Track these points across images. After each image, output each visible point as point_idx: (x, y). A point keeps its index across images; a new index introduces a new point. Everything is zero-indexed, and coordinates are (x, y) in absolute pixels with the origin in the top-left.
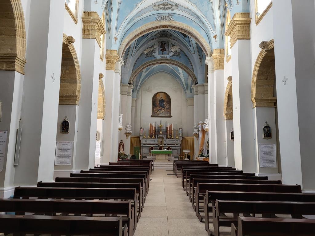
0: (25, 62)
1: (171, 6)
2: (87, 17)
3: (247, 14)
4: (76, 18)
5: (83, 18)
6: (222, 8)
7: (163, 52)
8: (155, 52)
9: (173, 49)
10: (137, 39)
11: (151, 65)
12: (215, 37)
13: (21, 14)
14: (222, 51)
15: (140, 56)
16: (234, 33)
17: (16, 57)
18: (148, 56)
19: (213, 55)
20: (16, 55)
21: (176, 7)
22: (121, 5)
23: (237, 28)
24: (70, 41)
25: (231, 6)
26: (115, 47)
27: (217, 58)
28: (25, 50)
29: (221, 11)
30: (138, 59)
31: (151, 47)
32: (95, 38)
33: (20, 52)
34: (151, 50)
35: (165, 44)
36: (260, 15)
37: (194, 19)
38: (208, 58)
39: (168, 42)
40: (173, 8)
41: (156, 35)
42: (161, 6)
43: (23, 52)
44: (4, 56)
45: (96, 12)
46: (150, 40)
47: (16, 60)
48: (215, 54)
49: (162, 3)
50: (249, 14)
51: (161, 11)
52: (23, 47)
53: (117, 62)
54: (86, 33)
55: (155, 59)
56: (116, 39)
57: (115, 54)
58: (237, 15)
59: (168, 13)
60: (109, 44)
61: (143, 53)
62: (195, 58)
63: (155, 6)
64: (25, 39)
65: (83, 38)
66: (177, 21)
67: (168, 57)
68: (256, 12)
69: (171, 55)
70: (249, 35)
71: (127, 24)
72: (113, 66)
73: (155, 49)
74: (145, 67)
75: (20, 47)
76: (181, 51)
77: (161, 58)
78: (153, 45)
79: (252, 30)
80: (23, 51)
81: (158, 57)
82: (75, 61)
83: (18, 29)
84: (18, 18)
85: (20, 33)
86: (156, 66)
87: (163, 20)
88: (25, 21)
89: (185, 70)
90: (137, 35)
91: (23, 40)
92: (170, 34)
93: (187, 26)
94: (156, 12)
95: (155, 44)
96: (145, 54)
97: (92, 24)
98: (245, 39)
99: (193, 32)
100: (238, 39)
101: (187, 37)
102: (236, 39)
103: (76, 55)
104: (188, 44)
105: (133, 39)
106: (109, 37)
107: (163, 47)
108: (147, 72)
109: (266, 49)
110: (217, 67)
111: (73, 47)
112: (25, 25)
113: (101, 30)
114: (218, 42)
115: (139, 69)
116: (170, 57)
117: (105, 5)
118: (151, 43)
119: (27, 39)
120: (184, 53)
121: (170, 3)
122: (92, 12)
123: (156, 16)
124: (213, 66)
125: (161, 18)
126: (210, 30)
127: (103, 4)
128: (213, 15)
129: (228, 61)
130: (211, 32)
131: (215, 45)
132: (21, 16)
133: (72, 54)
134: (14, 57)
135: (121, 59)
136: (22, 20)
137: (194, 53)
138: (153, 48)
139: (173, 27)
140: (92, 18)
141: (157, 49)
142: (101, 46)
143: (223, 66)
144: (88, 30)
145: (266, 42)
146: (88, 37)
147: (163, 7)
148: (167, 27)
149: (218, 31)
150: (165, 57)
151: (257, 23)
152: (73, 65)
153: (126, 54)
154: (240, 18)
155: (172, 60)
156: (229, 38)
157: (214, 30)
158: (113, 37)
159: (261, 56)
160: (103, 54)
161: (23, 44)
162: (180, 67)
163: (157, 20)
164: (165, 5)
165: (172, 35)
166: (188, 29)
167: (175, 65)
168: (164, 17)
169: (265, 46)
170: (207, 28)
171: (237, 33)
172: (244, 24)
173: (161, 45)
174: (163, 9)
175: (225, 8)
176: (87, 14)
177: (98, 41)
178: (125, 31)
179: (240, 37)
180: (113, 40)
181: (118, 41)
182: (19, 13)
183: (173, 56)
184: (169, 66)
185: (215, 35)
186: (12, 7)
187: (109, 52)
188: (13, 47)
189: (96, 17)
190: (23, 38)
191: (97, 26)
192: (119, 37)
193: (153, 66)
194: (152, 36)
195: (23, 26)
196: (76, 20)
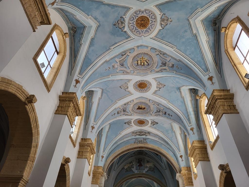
0: (28, 182)
1: (145, 133)
2: (83, 142)
3: (202, 141)
4: (75, 143)
5: (80, 143)
6: (182, 135)
7: (140, 167)
8: (133, 168)
9: (148, 165)
10: (119, 157)
11: (130, 178)
12: (181, 156)
13: (37, 145)
14: (189, 169)
15: (121, 170)
16: (196, 156)
17: (22, 178)
18: (127, 171)
19: (181, 172)
20: (23, 176)
21: (149, 134)
22: (109, 133)
23: (197, 151)
24: (67, 161)
25: (189, 135)
26: (101, 164)
27: (185, 175)
28: (31, 172)
29: (183, 138)
30: (119, 173)
31: (130, 163)
32: (87, 158)
33: (26, 173)
34: (130, 165)
35: (141, 160)
36: (213, 143)
37: (162, 142)
38: (178, 175)
39: (144, 159)
40: (147, 134)
41: (134, 153)
42: (138, 133)
43: (29, 174)
44: (13, 178)
45: (90, 139)
46: (129, 157)
47: (21, 181)
48: (184, 172)
49: (139, 131)
50: (204, 141)
51: (138, 137)
52: (30, 170)
53: (101, 177)
54: (81, 155)
55: (133, 173)
56: (103, 157)
57: (100, 170)
58: (195, 142)
59: (143, 138)
60: (97, 161)
61: (123, 168)
62: (167, 173)
63: (133, 133)
64: (34, 163)
65: (78, 158)
66: (149, 144)
67: (144, 172)
68: (209, 141)
69: (146, 170)
70: (208, 158)
71: (112, 146)
72: (98, 181)
73: (133, 164)
74: (125, 181)
75: (28, 169)
76: (155, 166)
77: (138, 172)
78: (132, 161)
79: (209, 154)
80: (29, 172)
81: (136, 172)
82: (67, 178)
83: (31, 155)
84: (34, 147)
85: (32, 158)
86: (133, 179)
87: (139, 143)
88: (38, 149)
89: (159, 184)
90: (120, 154)
91: (32, 164)
92: (145, 152)
93: (158, 148)
94: (134, 137)
95: (133, 160)
96: (125, 168)
97: (86, 147)
98: (206, 161)
99: (163, 152)
100: (200, 160)
101: (159, 156)
102: (198, 160)
103: (69, 173)
104: (160, 161)
105: (116, 157)
106: (98, 156)
107: (140, 163)
108: (127, 185)
109: (225, 171)
110: (187, 184)
111: (68, 166)
112: (37, 152)
113: (92, 152)
114: (184, 161)
115: (119, 182)
116: (146, 172)
117: (98, 133)
118: (130, 160)
119: (35, 163)
120: (157, 169)
121: (144, 131)
122: (87, 139)
123: (134, 140)
124: (184, 182)
125: (138, 141)
126: (176, 151)
127: (96, 133)
128: (177, 140)
129: (195, 178)
130: (177, 153)
131: (183, 164)
132: (37, 146)
133: (66, 172)
134: (20, 178)
135: (105, 174)
136: (36, 148)
137: (166, 169)
138: (132, 164)
139: (147, 148)
140: (86, 143)
141: (135, 165)
142: (91, 164)
143: (192, 182)
144: (82, 152)
145: (223, 165)
146: (81, 157)
147: (139, 134)
148: (143, 148)
149: (182, 152)
150: (142, 172)
151: (212, 148)
152: (65, 181)
153: (110, 170)
154: (197, 144)
155: (148, 175)
156: (193, 159)
157: (180, 151)
158: (101, 156)
159: (223, 176)
160: (91, 170)
161: (31, 167)
162: (154, 181)
163: (135, 143)
164: (141, 133)
165: (146, 154)
166: (159, 150)
167: (150, 179)
168: (140, 141)
169: (223, 168)
170: (173, 149)
171: (198, 156)
172: (202, 149)
173: (138, 161)
174: (139, 135)
175: (185, 136)
176: (84, 140)
177: (89, 160)
178: (110, 151)
179: (201, 159)
180: (101, 158)
181: (104, 159)
182: (36, 143)
183: (148, 171)
184: (146, 180)
185: (181, 155)
186: (32, 140)
187: (96, 168)
188: (22, 170)
189: (90, 142)
190: (33, 162)
191: (90, 148)
192: (105, 156)
193: (131, 180)
194: (131, 154)
195: (35, 153)
196: (75, 145)
